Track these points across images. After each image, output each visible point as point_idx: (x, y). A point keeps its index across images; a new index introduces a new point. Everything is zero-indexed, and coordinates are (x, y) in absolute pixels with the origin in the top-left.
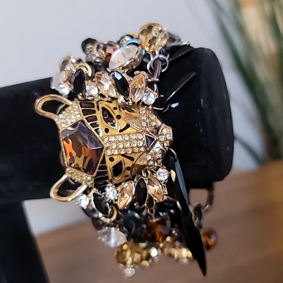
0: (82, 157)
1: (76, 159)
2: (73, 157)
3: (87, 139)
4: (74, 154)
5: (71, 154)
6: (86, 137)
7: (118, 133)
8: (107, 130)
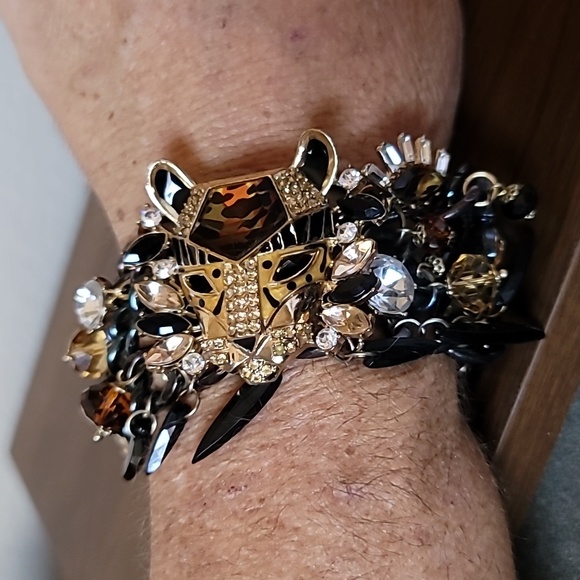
0: (223, 219)
1: (220, 207)
2: (222, 202)
3: (256, 227)
4: (229, 203)
5: (230, 196)
6: (258, 225)
7: (263, 286)
8: (267, 265)
